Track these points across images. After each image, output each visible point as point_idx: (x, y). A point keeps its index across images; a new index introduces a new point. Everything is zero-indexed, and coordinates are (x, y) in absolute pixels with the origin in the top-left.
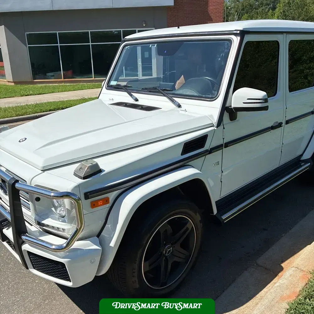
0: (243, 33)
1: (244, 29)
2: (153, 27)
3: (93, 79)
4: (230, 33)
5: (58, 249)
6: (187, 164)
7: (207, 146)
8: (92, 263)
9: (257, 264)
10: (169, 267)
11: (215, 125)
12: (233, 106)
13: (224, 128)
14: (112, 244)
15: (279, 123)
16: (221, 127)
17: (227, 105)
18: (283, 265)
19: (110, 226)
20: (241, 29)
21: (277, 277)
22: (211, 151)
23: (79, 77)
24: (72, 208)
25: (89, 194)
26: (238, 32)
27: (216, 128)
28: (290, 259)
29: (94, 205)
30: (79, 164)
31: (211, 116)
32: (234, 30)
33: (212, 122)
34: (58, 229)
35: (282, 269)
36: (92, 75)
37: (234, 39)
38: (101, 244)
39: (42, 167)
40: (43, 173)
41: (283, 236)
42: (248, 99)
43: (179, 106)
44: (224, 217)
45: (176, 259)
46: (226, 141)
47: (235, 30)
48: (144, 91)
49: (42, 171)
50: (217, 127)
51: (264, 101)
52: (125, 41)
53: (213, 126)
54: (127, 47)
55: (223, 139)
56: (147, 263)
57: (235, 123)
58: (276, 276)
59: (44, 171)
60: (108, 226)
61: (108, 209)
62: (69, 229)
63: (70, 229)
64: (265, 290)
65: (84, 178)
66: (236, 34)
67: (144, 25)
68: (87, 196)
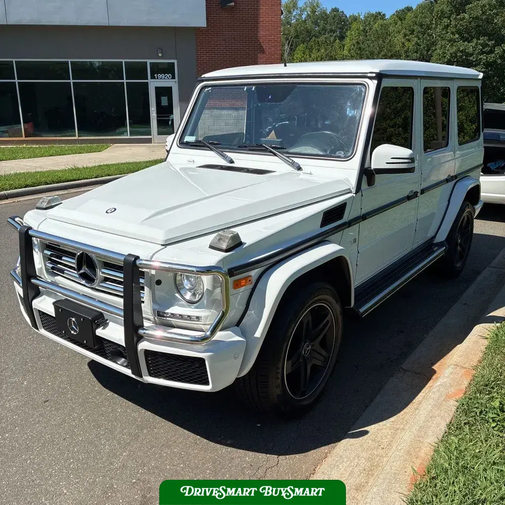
0: (380, 76)
1: (380, 71)
2: (174, 59)
3: (76, 138)
4: (364, 76)
5: (195, 341)
6: (326, 239)
7: (347, 217)
8: (235, 358)
9: (403, 369)
10: (309, 372)
11: (354, 191)
12: (373, 167)
13: (362, 196)
14: (258, 334)
15: (415, 192)
16: (360, 194)
17: (366, 166)
18: (435, 367)
19: (253, 312)
20: (377, 71)
21: (431, 382)
22: (349, 224)
23: (52, 135)
24: (214, 287)
25: (234, 270)
26: (374, 75)
27: (354, 195)
28: (440, 361)
29: (237, 285)
30: (216, 234)
31: (347, 180)
32: (369, 72)
33: (349, 187)
34: (190, 318)
35: (434, 372)
36: (75, 132)
37: (369, 84)
38: (243, 334)
39: (163, 241)
40: (164, 248)
41: (424, 338)
42: (392, 158)
43: (299, 168)
44: (362, 310)
45: (315, 362)
46: (364, 211)
47: (371, 73)
48: (242, 150)
49: (162, 245)
50: (356, 194)
51: (410, 161)
52: (203, 81)
53: (351, 192)
54: (206, 90)
55: (361, 209)
56: (290, 362)
57: (372, 189)
58: (429, 379)
59: (165, 245)
60: (251, 312)
61: (250, 291)
62: (207, 317)
63: (209, 316)
64: (421, 394)
65: (227, 251)
66: (371, 78)
67: (160, 55)
68: (231, 272)
